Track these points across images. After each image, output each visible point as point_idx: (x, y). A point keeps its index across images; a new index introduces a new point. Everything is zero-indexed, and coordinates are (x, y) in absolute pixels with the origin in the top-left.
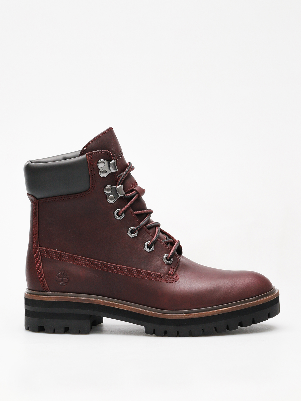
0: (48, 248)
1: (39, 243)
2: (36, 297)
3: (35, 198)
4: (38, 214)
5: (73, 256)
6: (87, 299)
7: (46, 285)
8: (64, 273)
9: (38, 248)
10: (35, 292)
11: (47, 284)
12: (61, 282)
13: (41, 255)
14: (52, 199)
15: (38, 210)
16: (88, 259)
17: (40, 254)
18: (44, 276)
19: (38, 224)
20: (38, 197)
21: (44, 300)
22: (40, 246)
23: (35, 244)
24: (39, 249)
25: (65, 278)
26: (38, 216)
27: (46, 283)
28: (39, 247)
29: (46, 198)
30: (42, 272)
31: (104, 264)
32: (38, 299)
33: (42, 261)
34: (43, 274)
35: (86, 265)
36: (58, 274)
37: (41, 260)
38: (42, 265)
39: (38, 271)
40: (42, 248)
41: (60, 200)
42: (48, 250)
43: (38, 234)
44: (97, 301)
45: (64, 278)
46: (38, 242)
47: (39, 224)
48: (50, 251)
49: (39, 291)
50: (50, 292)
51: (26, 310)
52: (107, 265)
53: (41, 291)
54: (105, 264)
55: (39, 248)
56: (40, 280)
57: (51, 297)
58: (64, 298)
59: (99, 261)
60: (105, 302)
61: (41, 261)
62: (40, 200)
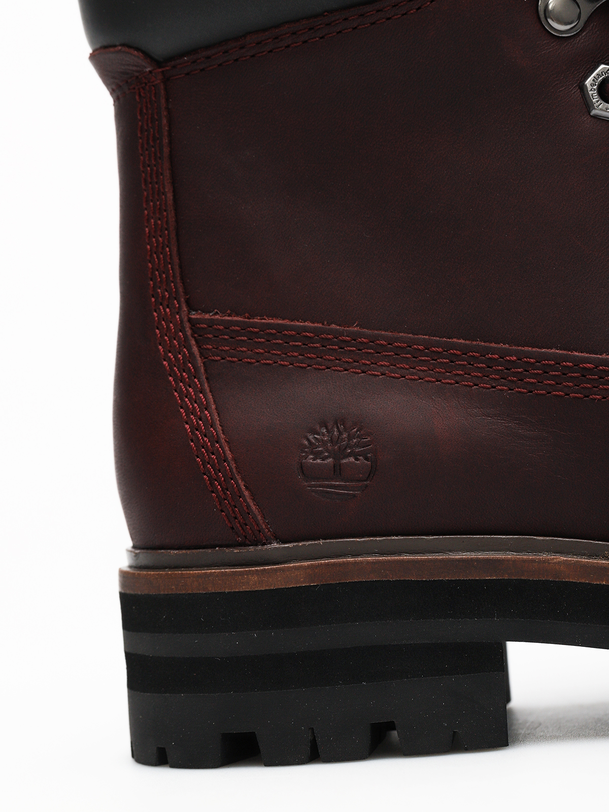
0: (237, 315)
1: (186, 293)
2: (199, 576)
3: (147, 55)
4: (170, 143)
5: (384, 338)
6: (481, 555)
7: (248, 507)
8: (340, 433)
9: (186, 319)
10: (188, 552)
11: (254, 500)
12: (332, 480)
13: (201, 355)
14: (242, 48)
15: (165, 121)
16: (467, 342)
17: (195, 349)
18: (234, 459)
19: (170, 196)
20: (161, 45)
21: (244, 588)
22: (191, 307)
23: (166, 303)
24: (187, 325)
25: (349, 455)
26: (166, 150)
27: (246, 493)
28: (189, 313)
29: (208, 47)
30: (223, 441)
31: (558, 360)
32: (211, 590)
33: (209, 386)
34: (227, 448)
35: (457, 378)
36: (308, 440)
37: (207, 379)
38: (213, 407)
39: (195, 440)
40: (207, 316)
41: (288, 46)
42: (236, 323)
43: (175, 249)
44: (540, 561)
45: (344, 458)
46: (181, 290)
47: (174, 196)
48: (254, 325)
49: (213, 547)
50: (275, 545)
51: (131, 658)
52: (577, 362)
53: (220, 546)
54: (566, 358)
55: (190, 320)
56: (212, 484)
57: (283, 570)
58: (356, 562)
59: (526, 349)
60: (584, 566)
61: (206, 385)
62: (174, 67)
